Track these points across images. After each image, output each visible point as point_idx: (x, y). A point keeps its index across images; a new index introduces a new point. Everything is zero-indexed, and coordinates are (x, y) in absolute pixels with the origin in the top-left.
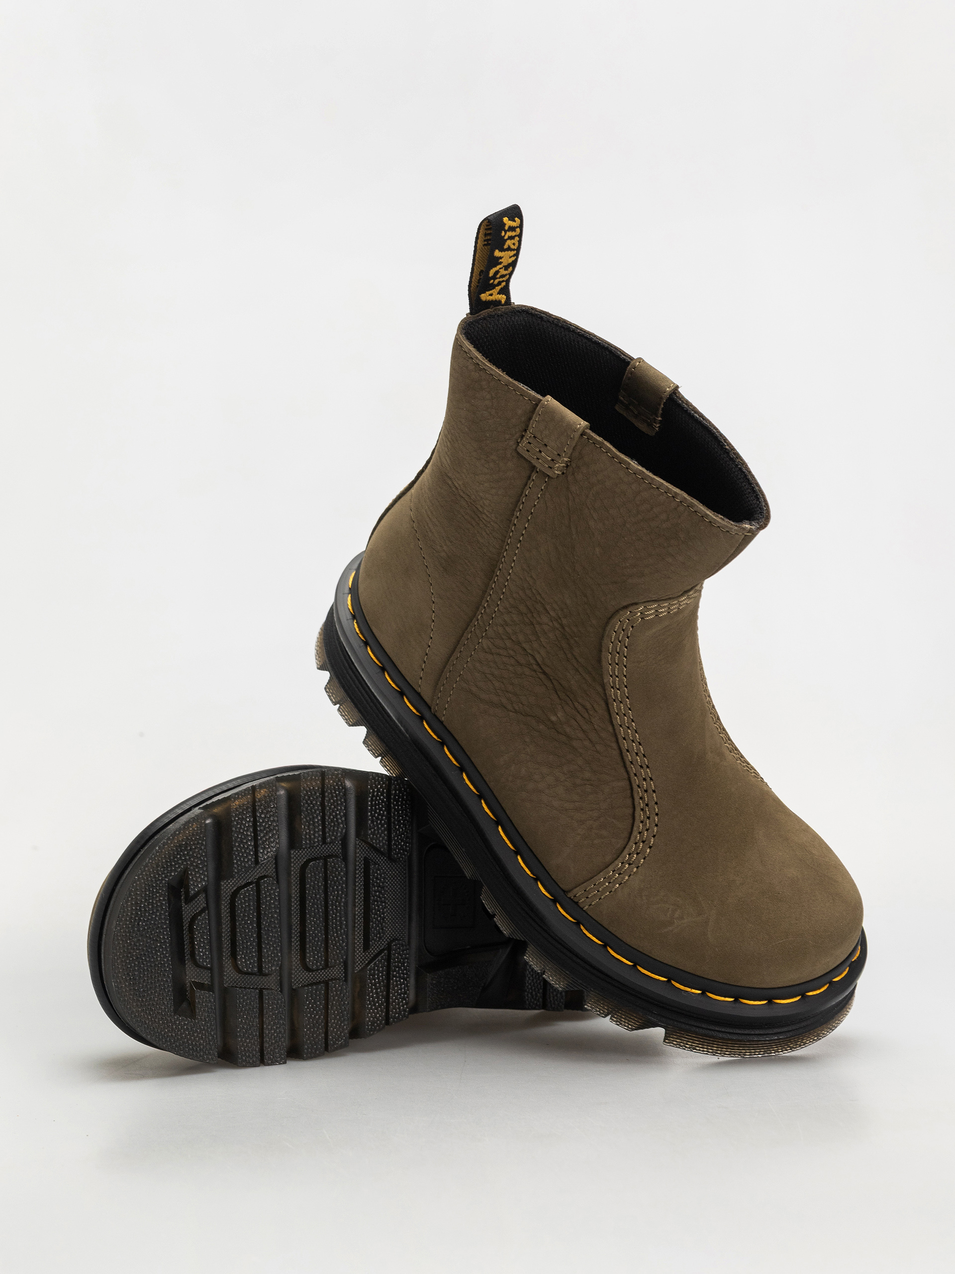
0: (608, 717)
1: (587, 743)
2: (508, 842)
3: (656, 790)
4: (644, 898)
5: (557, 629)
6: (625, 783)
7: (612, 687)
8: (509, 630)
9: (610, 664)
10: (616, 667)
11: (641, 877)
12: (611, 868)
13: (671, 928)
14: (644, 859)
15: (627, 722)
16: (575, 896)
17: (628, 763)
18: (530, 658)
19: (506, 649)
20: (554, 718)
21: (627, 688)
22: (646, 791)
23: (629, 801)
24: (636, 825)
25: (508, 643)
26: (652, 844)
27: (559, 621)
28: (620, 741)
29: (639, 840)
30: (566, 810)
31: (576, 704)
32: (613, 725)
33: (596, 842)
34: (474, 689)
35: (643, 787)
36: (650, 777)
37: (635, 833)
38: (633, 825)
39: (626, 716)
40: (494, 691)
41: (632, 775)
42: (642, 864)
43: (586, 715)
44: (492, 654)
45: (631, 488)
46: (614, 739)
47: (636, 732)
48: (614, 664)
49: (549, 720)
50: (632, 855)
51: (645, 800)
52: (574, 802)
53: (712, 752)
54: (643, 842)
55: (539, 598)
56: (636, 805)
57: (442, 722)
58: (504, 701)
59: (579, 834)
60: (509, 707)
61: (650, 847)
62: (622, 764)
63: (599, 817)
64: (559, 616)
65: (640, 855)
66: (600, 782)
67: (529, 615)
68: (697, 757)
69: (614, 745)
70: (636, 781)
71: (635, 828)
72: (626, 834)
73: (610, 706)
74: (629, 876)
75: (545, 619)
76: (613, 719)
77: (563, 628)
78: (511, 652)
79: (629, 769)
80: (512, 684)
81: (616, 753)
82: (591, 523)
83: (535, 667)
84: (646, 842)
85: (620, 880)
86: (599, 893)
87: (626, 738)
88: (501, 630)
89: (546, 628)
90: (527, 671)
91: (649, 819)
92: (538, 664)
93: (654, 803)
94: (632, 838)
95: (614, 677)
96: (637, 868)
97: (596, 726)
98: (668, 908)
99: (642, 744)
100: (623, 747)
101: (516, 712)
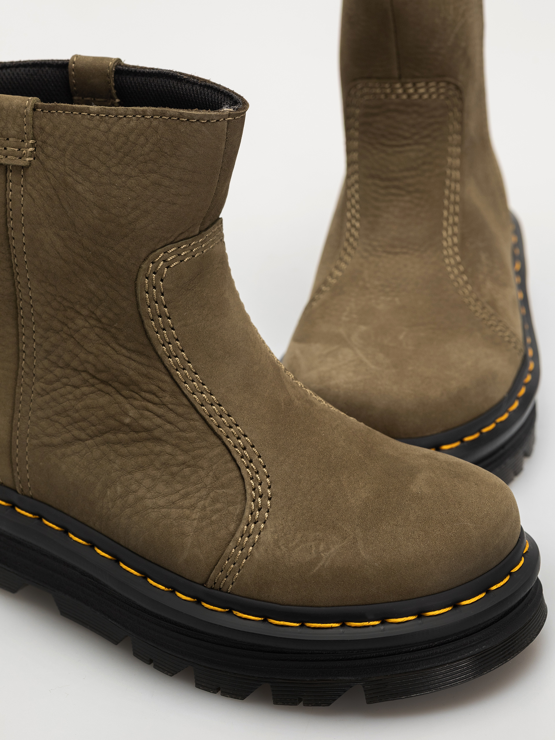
0: (177, 390)
1: (168, 426)
2: (132, 571)
3: (255, 445)
4: (282, 547)
5: (95, 326)
6: (221, 449)
7: (169, 357)
8: (53, 358)
9: (157, 333)
10: (164, 333)
11: (272, 529)
12: (238, 534)
13: (321, 564)
14: (268, 512)
15: (199, 387)
16: (215, 583)
17: (215, 428)
18: (84, 375)
19: (58, 380)
20: (127, 420)
21: (183, 351)
22: (244, 449)
23: (232, 465)
24: (246, 482)
25: (58, 372)
26: (271, 495)
27: (93, 316)
28: (198, 409)
29: (255, 497)
30: (173, 503)
31: (143, 394)
32: (186, 396)
33: (214, 518)
34: (46, 440)
35: (240, 445)
36: (243, 435)
37: (249, 490)
38: (244, 486)
39: (194, 382)
40: (64, 430)
41: (224, 438)
42: (267, 518)
43: (156, 400)
44: (48, 393)
45: (100, 130)
46: (192, 411)
47: (211, 394)
48: (161, 330)
49: (124, 424)
50: (254, 514)
51: (247, 457)
52: (178, 491)
53: (299, 400)
54: (261, 496)
55: (66, 304)
56: (239, 465)
57: (31, 497)
58: (76, 433)
59: (195, 519)
60: (83, 436)
61: (270, 499)
62: (210, 432)
63: (209, 494)
64: (91, 311)
65: (262, 509)
66: (195, 460)
67: (65, 329)
68: (284, 404)
69: (196, 416)
70: (230, 442)
71: (247, 487)
72: (240, 497)
73: (175, 377)
74: (259, 534)
75: (80, 322)
76: (183, 389)
77: (100, 322)
78: (64, 380)
79: (219, 433)
80: (77, 411)
81: (199, 424)
82: (79, 188)
83: (92, 381)
84: (264, 496)
85: (251, 541)
86: (236, 565)
87: (204, 404)
88: (46, 363)
89: (84, 331)
90: (85, 389)
91: (258, 474)
92: (94, 377)
93: (257, 457)
94: (248, 497)
95: (166, 344)
96: (264, 523)
97: (170, 406)
98: (311, 546)
99: (222, 404)
100: (205, 414)
101: (91, 437)
